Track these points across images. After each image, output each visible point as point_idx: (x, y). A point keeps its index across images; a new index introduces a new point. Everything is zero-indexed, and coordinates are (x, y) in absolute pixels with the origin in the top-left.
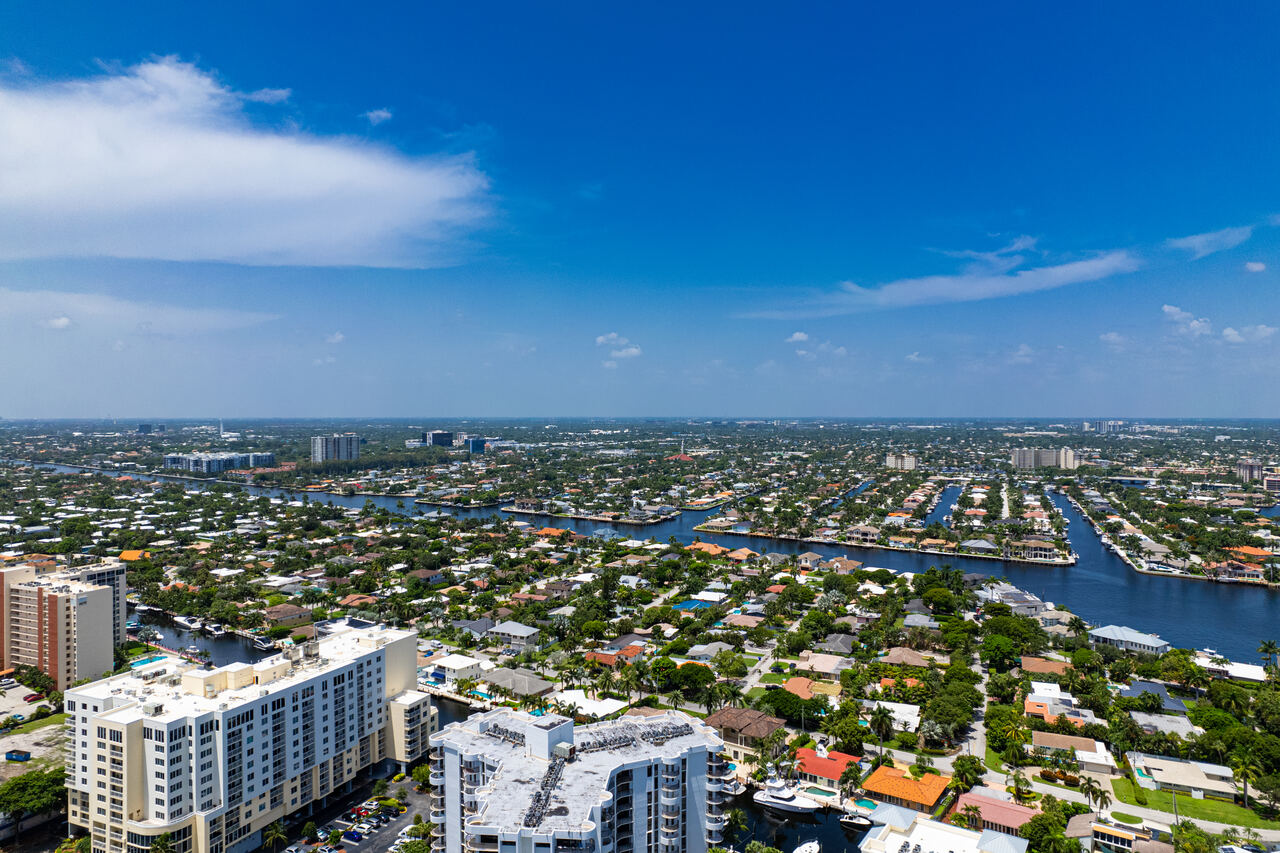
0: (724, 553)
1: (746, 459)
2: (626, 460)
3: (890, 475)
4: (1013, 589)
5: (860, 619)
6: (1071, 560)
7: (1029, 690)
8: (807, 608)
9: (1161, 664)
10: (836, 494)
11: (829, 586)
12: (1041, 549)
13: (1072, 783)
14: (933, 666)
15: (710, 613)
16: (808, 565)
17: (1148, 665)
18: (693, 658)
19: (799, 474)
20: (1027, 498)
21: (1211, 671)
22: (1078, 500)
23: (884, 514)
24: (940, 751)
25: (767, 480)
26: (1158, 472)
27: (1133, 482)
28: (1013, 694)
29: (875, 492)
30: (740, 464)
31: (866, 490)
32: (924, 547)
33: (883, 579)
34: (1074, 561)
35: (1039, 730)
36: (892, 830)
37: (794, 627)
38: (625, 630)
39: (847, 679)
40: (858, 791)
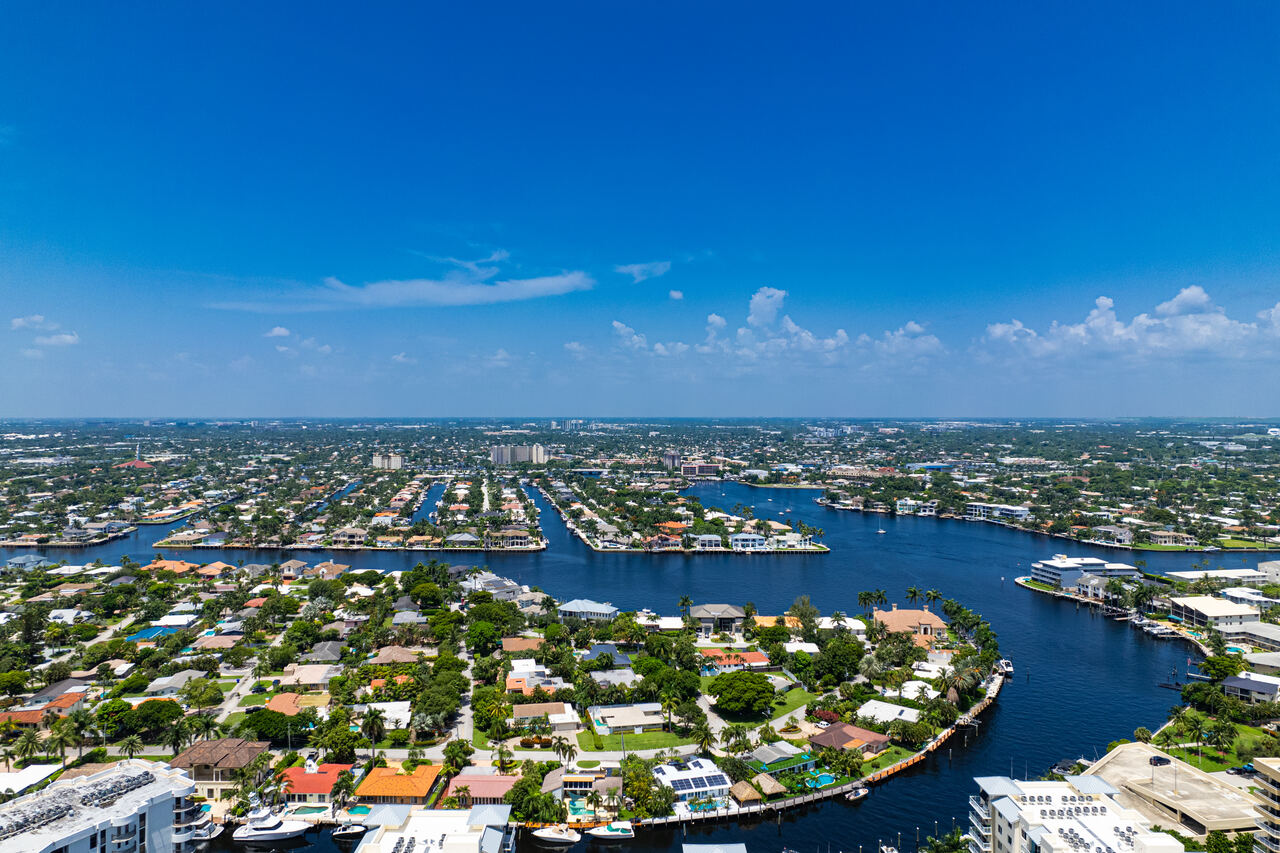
0: (192, 569)
1: (218, 464)
2: (59, 470)
3: (377, 476)
4: (493, 577)
5: (348, 623)
6: (543, 545)
7: (509, 668)
8: (291, 619)
9: (612, 628)
10: (321, 497)
11: (314, 594)
12: (517, 538)
13: (546, 745)
14: (422, 660)
15: (177, 639)
16: (292, 573)
17: (603, 630)
18: (154, 694)
19: (281, 478)
20: (505, 491)
21: (648, 627)
22: (548, 491)
23: (371, 515)
24: (432, 741)
25: (244, 486)
26: (609, 463)
27: (591, 473)
28: (496, 675)
29: (361, 493)
30: (211, 469)
31: (352, 492)
32: (411, 545)
33: (371, 581)
34: (544, 546)
35: (519, 703)
36: (386, 830)
37: (277, 641)
38: (58, 676)
39: (336, 687)
40: (351, 799)
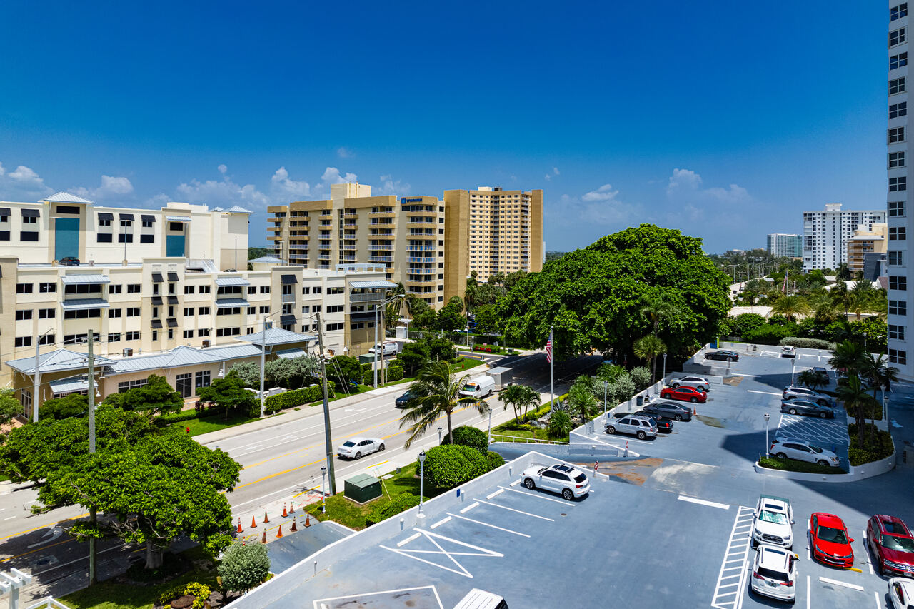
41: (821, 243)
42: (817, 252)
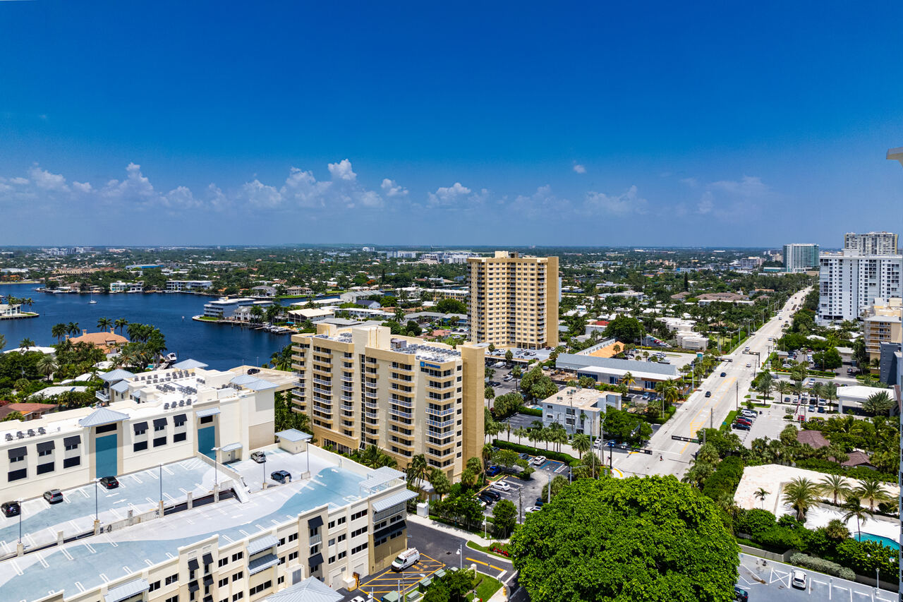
41: (838, 288)
42: (833, 298)
